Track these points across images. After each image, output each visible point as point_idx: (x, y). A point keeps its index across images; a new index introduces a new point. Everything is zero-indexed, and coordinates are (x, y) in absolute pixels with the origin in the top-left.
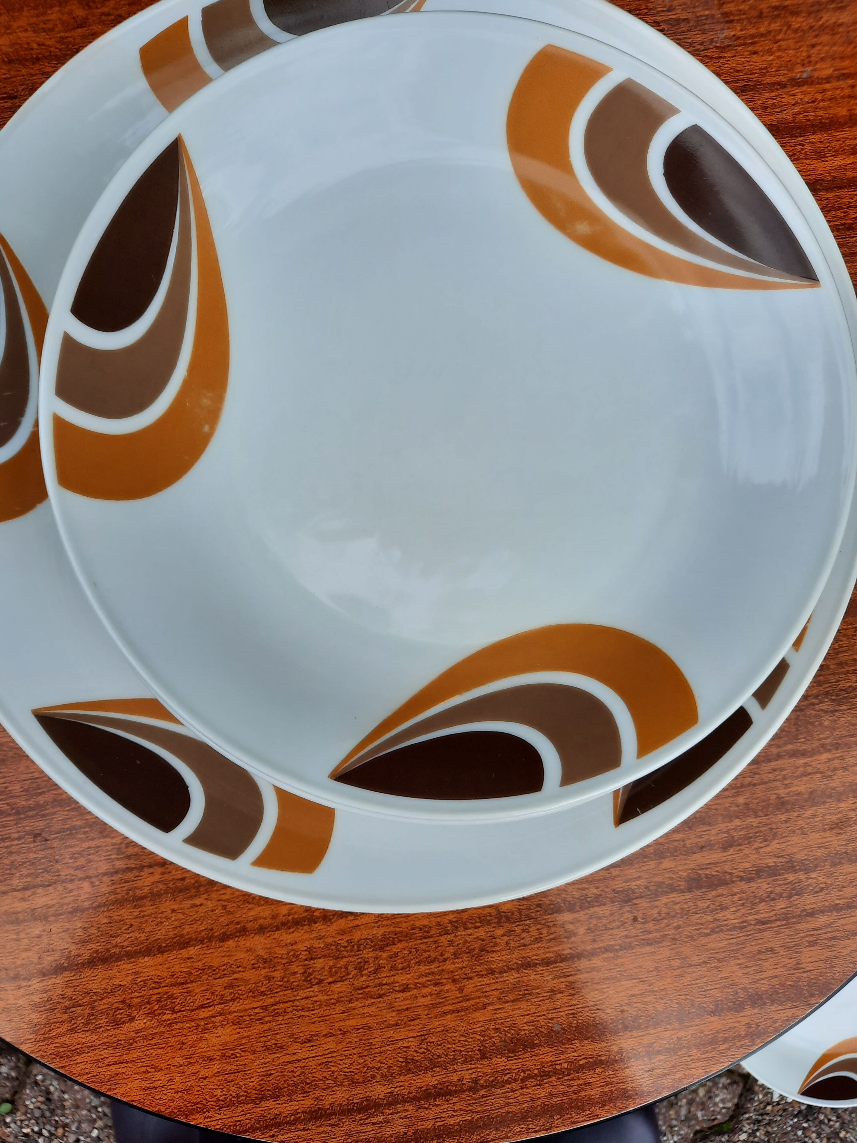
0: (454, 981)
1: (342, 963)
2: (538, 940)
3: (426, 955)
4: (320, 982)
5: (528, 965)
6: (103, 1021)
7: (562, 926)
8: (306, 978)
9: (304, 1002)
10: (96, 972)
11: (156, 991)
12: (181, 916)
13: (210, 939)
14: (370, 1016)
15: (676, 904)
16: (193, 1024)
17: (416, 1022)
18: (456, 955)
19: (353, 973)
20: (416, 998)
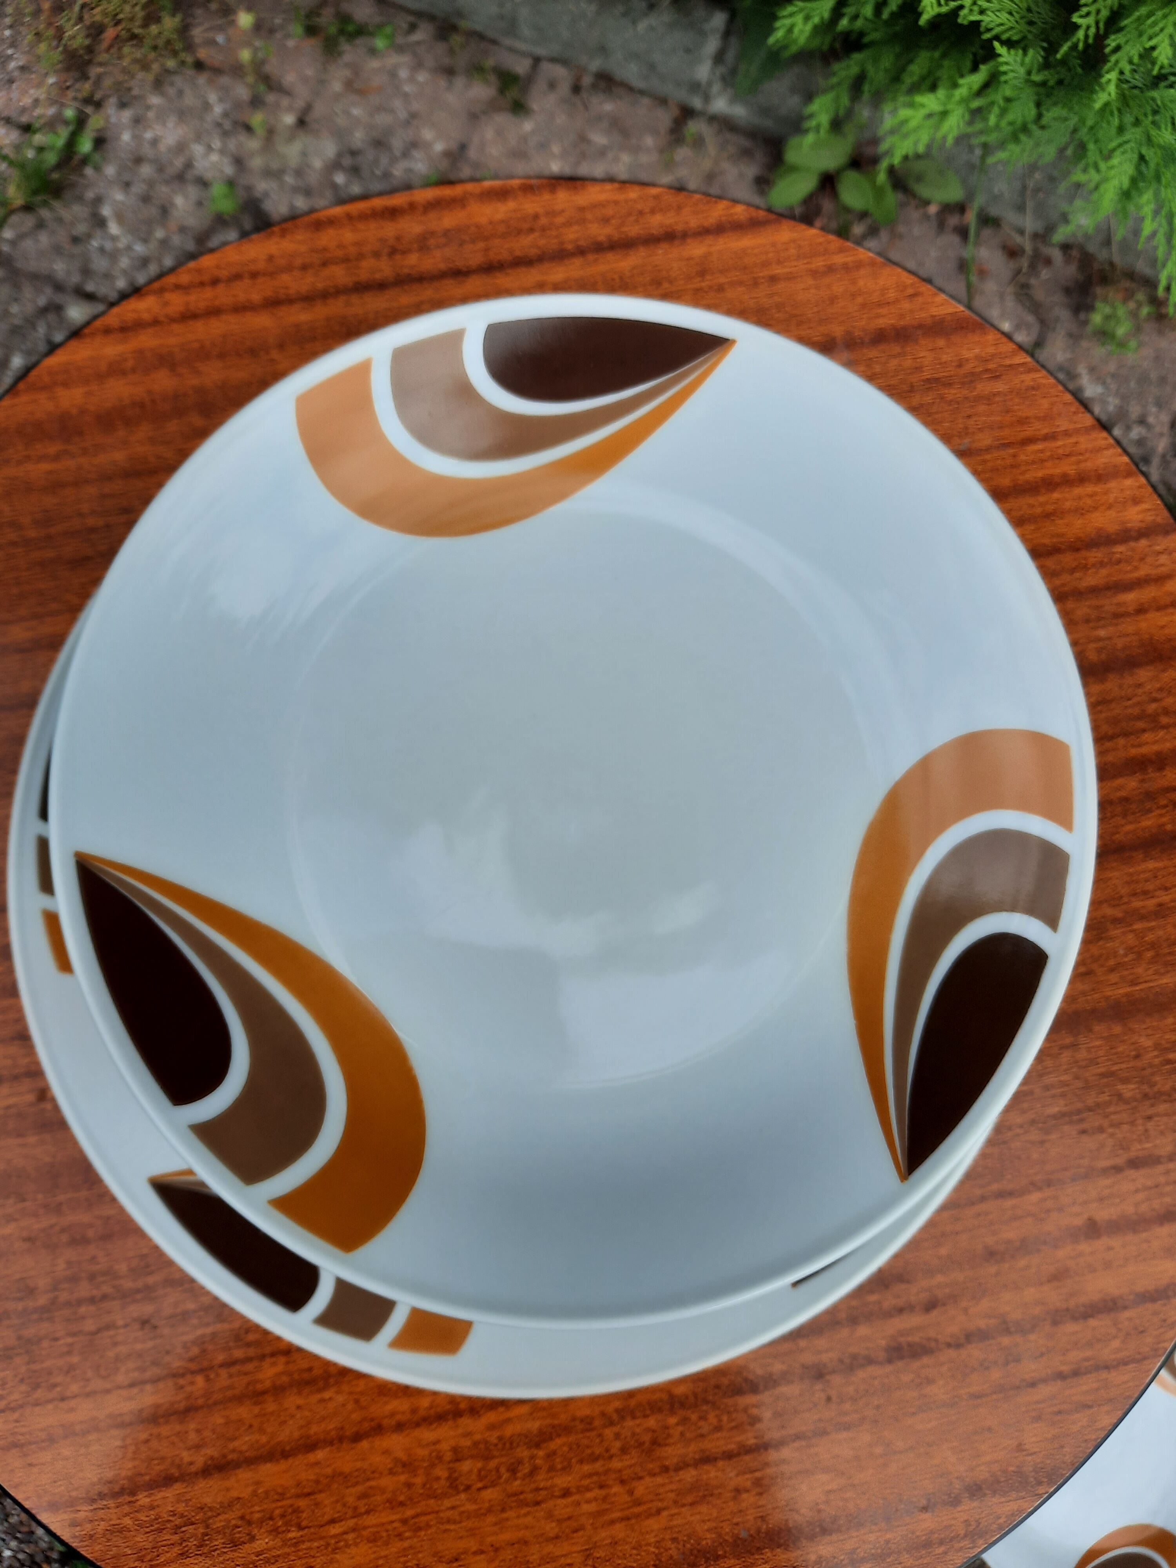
0: (623, 1482)
1: (492, 1464)
2: (718, 1428)
3: (589, 1451)
4: (468, 1488)
5: (707, 1459)
6: (219, 1541)
7: (745, 1410)
8: (451, 1484)
9: (449, 1513)
10: (211, 1483)
11: (280, 1504)
12: (307, 1413)
13: (341, 1439)
14: (527, 1528)
15: (875, 1378)
16: (322, 1542)
17: (580, 1533)
18: (624, 1450)
19: (504, 1477)
20: (578, 1504)
